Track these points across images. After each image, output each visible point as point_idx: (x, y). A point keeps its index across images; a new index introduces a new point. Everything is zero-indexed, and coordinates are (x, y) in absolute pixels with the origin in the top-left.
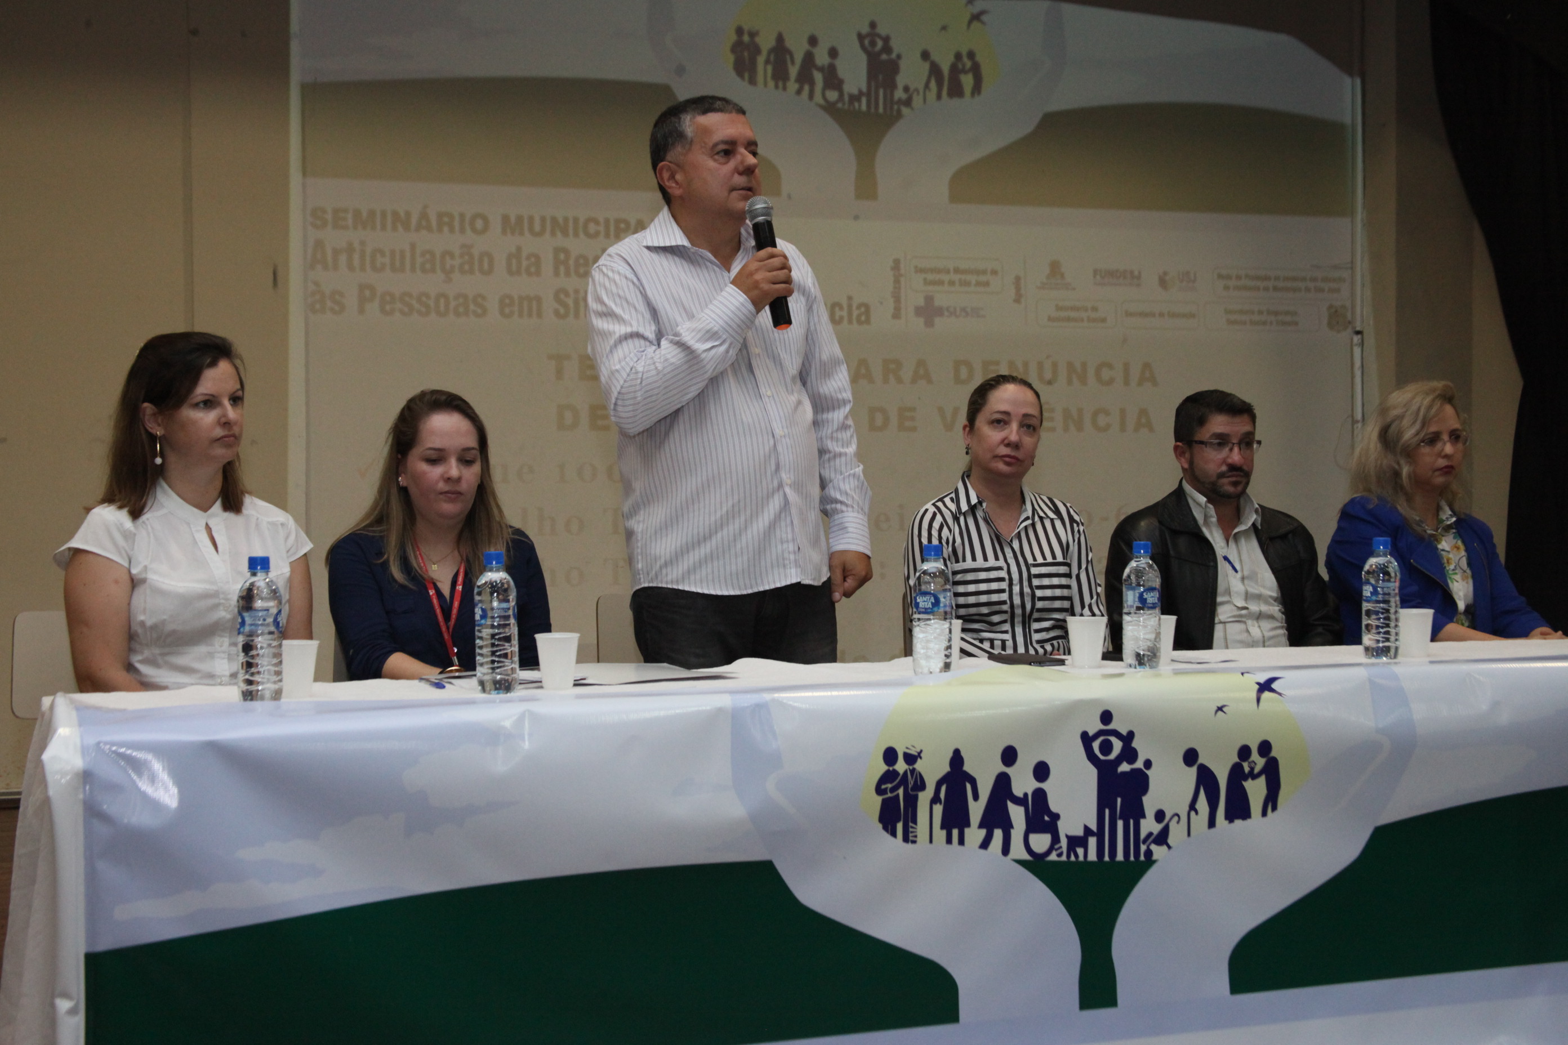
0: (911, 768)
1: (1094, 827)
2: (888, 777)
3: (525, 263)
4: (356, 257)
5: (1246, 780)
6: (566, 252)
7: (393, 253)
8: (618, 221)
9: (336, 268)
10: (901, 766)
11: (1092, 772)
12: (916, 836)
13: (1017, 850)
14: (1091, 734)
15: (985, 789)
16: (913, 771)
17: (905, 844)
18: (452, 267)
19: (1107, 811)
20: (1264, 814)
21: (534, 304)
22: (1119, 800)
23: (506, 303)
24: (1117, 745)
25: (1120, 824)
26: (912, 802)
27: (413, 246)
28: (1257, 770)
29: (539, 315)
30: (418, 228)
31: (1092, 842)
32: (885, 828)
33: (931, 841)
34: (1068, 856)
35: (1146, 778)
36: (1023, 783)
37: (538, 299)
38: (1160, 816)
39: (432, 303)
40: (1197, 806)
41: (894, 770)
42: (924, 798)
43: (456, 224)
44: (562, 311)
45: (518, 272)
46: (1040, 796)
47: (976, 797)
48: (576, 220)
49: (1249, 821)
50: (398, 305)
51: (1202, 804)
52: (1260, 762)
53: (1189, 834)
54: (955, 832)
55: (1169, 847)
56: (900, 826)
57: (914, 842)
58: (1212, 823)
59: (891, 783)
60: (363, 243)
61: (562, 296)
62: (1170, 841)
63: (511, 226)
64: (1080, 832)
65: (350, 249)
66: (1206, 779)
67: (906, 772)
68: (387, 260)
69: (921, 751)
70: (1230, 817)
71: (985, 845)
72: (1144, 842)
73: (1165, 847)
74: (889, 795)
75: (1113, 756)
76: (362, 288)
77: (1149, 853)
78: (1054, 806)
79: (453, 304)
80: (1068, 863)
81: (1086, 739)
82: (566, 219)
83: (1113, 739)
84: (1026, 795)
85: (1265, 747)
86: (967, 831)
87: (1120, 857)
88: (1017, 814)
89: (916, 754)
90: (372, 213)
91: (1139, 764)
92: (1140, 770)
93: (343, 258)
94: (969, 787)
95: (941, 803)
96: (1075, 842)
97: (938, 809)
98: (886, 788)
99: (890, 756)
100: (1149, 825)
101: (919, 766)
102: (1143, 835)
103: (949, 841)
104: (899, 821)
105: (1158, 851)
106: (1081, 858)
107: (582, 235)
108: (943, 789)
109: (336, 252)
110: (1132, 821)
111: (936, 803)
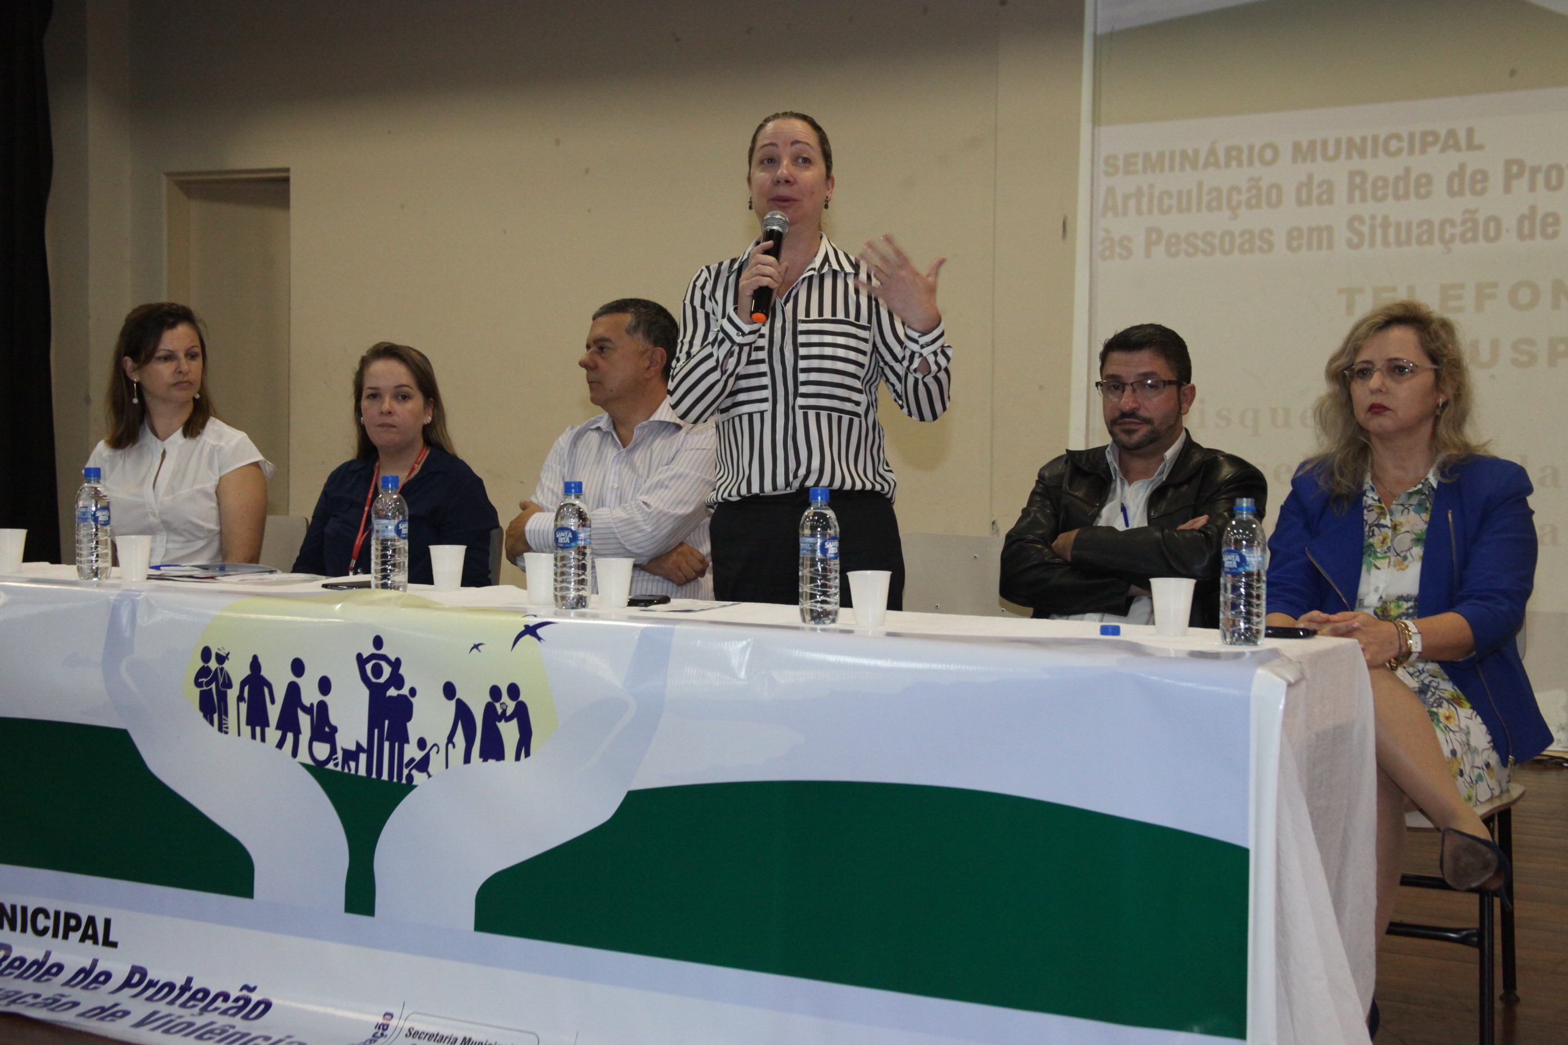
0: (221, 666)
1: (364, 744)
2: (204, 672)
3: (1316, 192)
4: (1145, 200)
5: (500, 721)
6: (1363, 175)
7: (1180, 192)
8: (1424, 135)
9: (1125, 213)
10: (213, 665)
11: (365, 693)
12: (227, 728)
13: (304, 756)
14: (365, 656)
15: (280, 694)
16: (222, 669)
17: (219, 733)
18: (1239, 203)
19: (376, 731)
20: (518, 758)
21: (1325, 234)
22: (387, 722)
23: (1294, 236)
24: (387, 670)
25: (387, 744)
26: (223, 697)
27: (1200, 184)
28: (509, 712)
29: (1330, 246)
30: (1206, 166)
31: (363, 757)
32: (205, 716)
33: (239, 735)
34: (343, 768)
35: (410, 706)
36: (310, 695)
37: (1329, 229)
38: (422, 743)
39: (1216, 242)
40: (455, 740)
41: (208, 667)
42: (232, 694)
43: (1245, 157)
44: (1356, 240)
45: (1309, 202)
46: (323, 706)
47: (273, 702)
48: (1375, 139)
49: (502, 762)
50: (1184, 246)
51: (460, 737)
52: (511, 706)
53: (447, 767)
54: (258, 729)
55: (430, 776)
56: (216, 716)
57: (226, 733)
58: (467, 760)
59: (206, 678)
60: (1151, 186)
61: (1356, 224)
62: (430, 769)
63: (1301, 153)
64: (353, 748)
65: (1139, 193)
66: (463, 713)
67: (216, 670)
68: (1174, 202)
69: (228, 654)
70: (485, 756)
71: (280, 745)
72: (407, 767)
73: (425, 775)
74: (205, 688)
75: (382, 680)
76: (1149, 231)
77: (410, 778)
78: (334, 719)
79: (1238, 241)
80: (341, 774)
81: (361, 661)
82: (1364, 139)
83: (383, 664)
84: (312, 705)
85: (514, 691)
86: (267, 729)
87: (385, 777)
88: (305, 721)
89: (225, 655)
90: (1161, 155)
91: (405, 691)
92: (405, 696)
93: (1132, 203)
94: (266, 690)
95: (245, 702)
96: (350, 756)
97: (244, 706)
98: (203, 682)
99: (206, 654)
100: (412, 752)
101: (227, 666)
102: (406, 760)
103: (254, 737)
104: (215, 713)
105: (419, 777)
106: (353, 772)
107: (1381, 154)
108: (246, 688)
109: (1126, 198)
110: (397, 744)
111: (242, 702)
